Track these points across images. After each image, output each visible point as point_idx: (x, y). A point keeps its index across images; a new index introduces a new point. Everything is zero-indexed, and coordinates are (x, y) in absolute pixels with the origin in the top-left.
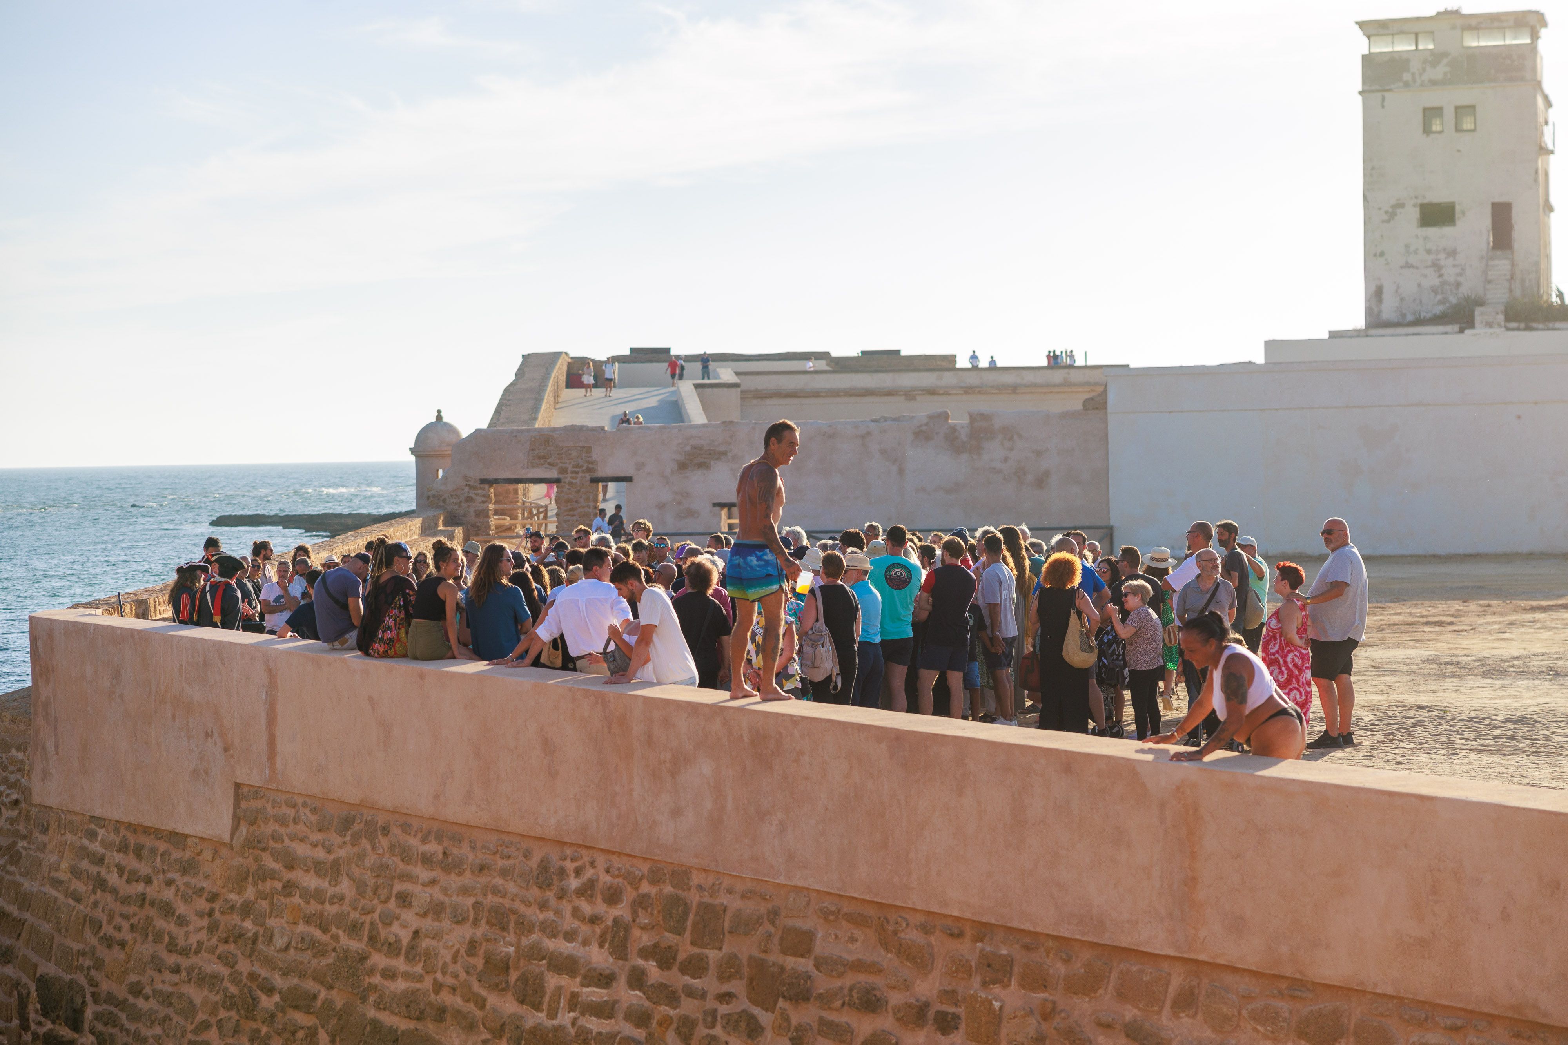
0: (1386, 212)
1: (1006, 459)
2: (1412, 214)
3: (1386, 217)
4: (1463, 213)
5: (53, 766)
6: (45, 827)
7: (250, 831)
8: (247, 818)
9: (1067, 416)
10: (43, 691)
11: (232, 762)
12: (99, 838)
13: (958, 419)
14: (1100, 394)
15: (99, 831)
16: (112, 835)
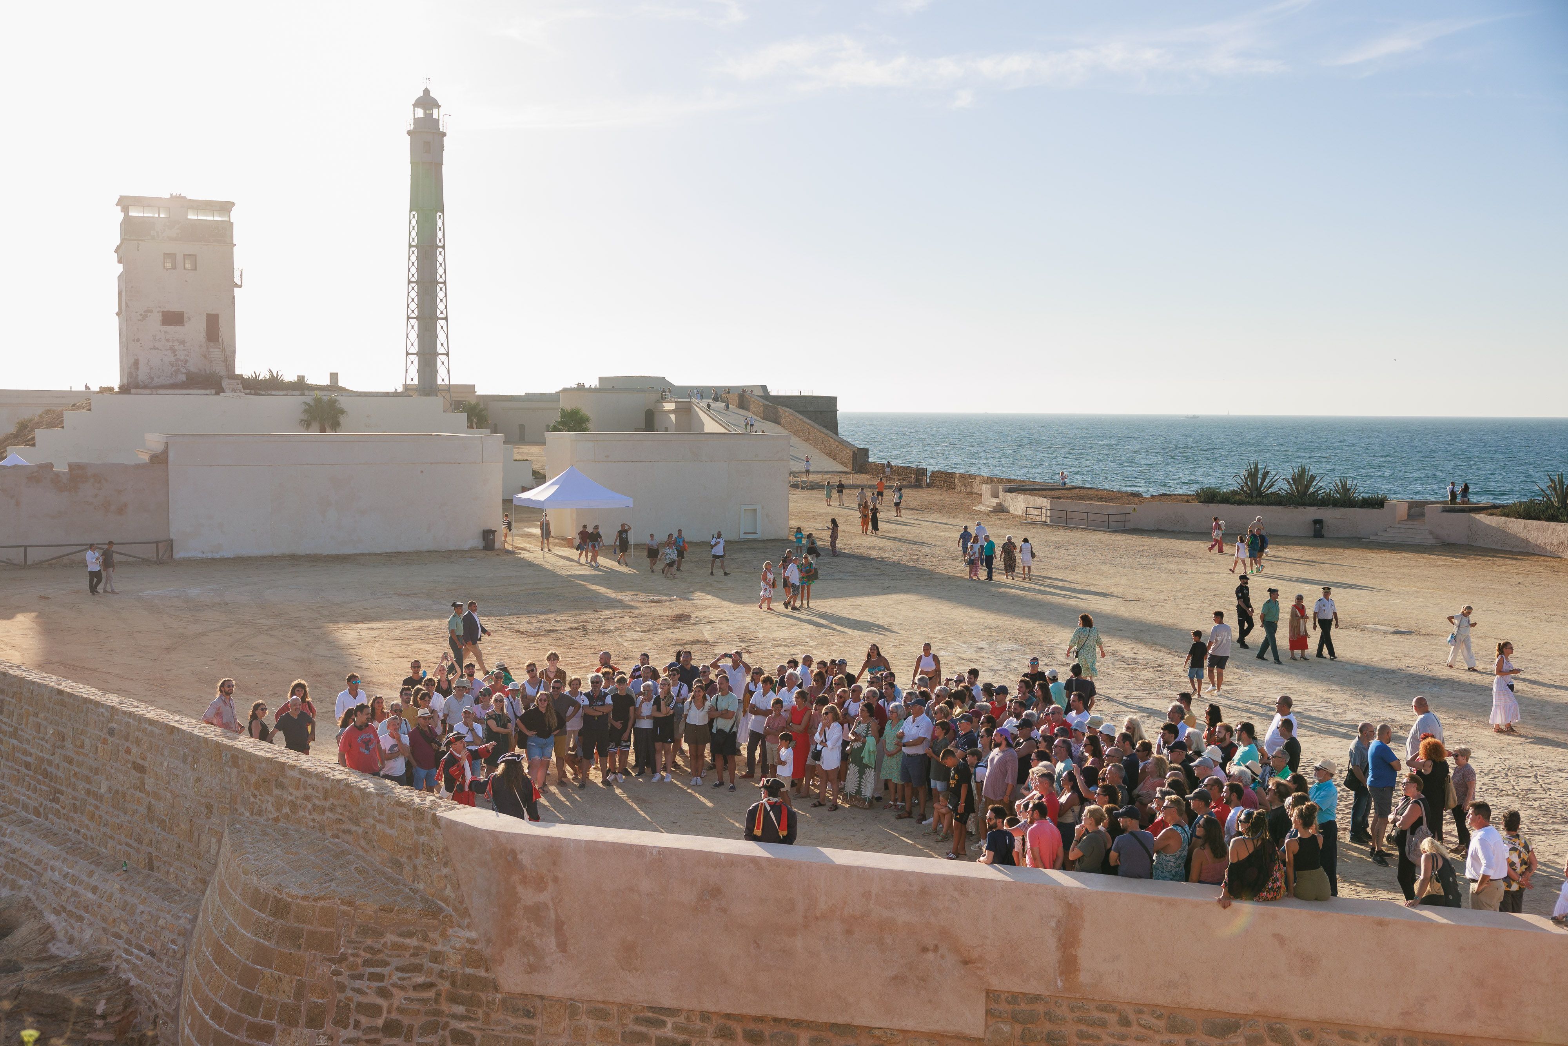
0: (141, 315)
1: (96, 496)
2: (159, 317)
3: (140, 318)
4: (189, 319)
5: (553, 962)
6: (529, 1012)
7: (1019, 1028)
8: (1015, 1018)
9: (139, 467)
10: (528, 896)
11: (982, 973)
12: (669, 1025)
13: (61, 468)
14: (162, 453)
15: (667, 1019)
16: (698, 1024)
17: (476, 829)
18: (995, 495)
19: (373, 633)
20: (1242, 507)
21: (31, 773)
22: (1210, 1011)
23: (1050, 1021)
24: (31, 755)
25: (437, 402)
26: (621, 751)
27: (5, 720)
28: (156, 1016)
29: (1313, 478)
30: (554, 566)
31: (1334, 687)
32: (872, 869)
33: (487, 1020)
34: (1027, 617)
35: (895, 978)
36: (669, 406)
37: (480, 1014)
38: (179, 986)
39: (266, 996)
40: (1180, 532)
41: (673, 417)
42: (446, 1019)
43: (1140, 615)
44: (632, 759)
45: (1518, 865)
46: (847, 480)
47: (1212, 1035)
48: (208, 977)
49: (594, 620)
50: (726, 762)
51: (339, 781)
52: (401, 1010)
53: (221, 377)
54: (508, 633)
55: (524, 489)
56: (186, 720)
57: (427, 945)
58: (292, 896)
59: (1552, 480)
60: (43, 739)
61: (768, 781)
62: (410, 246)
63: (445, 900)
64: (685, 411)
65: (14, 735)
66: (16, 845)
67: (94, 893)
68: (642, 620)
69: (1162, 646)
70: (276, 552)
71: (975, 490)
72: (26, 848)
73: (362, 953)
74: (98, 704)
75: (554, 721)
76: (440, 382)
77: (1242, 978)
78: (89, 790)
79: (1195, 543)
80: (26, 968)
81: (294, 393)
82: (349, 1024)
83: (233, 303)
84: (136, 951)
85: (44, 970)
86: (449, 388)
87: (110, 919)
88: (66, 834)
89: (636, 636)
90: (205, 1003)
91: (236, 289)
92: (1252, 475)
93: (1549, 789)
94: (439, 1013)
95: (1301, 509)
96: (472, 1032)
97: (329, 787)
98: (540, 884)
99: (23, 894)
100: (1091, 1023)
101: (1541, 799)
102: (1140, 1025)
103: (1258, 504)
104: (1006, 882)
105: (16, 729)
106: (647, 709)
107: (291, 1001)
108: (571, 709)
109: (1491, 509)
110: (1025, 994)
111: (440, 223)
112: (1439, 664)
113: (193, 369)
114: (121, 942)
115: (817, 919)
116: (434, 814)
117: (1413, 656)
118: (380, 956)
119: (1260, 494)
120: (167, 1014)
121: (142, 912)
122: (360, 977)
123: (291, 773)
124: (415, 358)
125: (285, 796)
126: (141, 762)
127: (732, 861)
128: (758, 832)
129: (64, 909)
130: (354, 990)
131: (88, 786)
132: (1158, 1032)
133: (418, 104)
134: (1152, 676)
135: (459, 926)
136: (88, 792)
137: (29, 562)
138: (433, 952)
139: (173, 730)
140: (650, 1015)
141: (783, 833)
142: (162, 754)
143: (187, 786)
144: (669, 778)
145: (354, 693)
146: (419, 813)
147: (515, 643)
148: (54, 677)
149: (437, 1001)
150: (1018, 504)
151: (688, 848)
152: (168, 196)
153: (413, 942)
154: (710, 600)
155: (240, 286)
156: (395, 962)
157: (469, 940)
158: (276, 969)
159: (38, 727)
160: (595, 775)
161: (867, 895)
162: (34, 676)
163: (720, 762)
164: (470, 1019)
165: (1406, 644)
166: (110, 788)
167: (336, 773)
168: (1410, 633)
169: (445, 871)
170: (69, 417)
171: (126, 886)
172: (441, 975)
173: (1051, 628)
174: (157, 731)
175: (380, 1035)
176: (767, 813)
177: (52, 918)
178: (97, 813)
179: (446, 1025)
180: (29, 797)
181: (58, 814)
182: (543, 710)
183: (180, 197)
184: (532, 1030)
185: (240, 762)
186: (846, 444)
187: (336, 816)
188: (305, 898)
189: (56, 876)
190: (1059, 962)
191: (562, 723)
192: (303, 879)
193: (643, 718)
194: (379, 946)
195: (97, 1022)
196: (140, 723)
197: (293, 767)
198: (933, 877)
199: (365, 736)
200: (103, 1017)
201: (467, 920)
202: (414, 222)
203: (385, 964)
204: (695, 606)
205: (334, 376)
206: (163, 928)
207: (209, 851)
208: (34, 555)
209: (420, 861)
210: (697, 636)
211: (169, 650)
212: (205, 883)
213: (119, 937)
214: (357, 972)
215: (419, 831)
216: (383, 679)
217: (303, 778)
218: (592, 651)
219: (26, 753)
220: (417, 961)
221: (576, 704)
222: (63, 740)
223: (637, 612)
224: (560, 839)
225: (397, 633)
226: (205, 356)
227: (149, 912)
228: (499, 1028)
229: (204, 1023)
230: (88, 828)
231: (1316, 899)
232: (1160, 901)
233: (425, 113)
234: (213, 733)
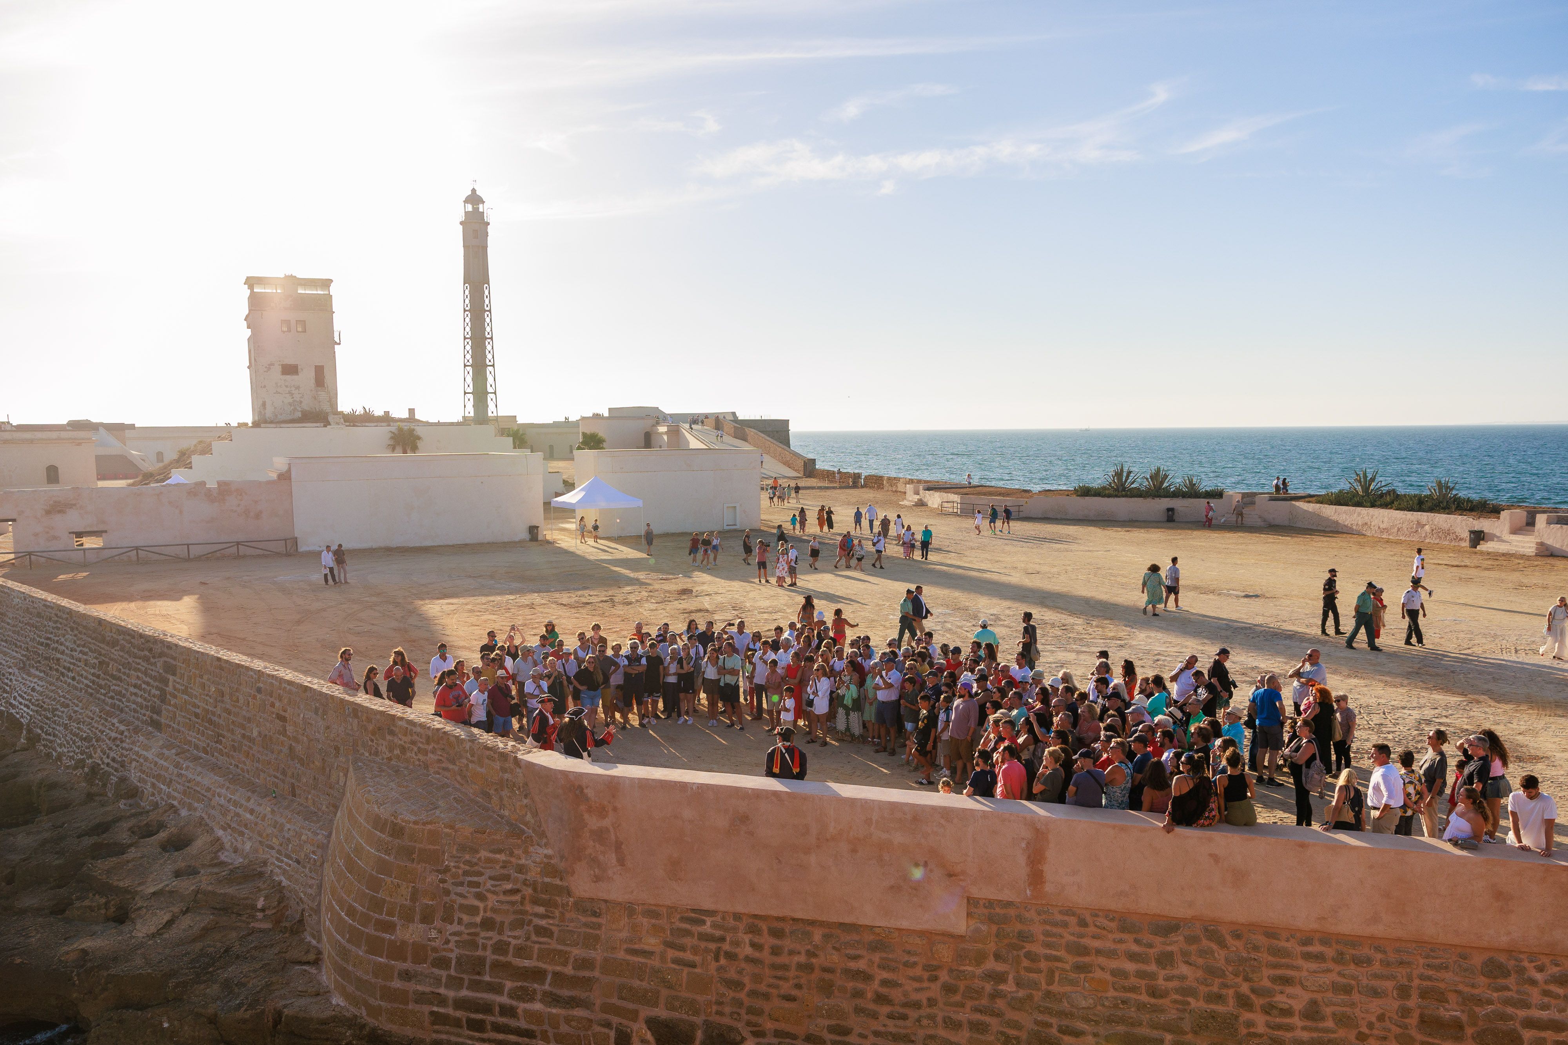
0: (266, 367)
1: (239, 505)
2: (279, 369)
3: (266, 370)
4: (302, 370)
5: (614, 873)
6: (596, 912)
7: (994, 928)
8: (991, 919)
9: (270, 483)
10: (593, 822)
11: (963, 884)
12: (708, 923)
13: (212, 485)
14: (287, 472)
15: (707, 919)
16: (732, 922)
17: (550, 769)
18: (917, 493)
19: (452, 607)
20: (1111, 499)
21: (199, 721)
22: (1154, 915)
23: (1020, 922)
24: (199, 707)
25: (490, 429)
26: (652, 700)
27: (178, 680)
28: (303, 910)
29: (1166, 476)
30: (584, 552)
31: (1206, 641)
32: (873, 801)
33: (562, 918)
34: (953, 587)
35: (892, 887)
36: (662, 429)
37: (557, 913)
38: (320, 887)
39: (388, 899)
40: (1062, 519)
41: (665, 437)
42: (530, 917)
43: (1041, 585)
44: (661, 705)
45: (1413, 795)
46: (801, 484)
47: (1156, 935)
48: (342, 883)
49: (619, 594)
50: (733, 707)
51: (438, 730)
52: (494, 910)
53: (327, 413)
54: (554, 606)
55: (558, 495)
56: (316, 680)
57: (513, 860)
58: (406, 821)
59: (1357, 475)
60: (207, 695)
61: (782, 729)
62: (465, 311)
63: (526, 824)
64: (674, 432)
65: (185, 692)
66: (190, 776)
67: (251, 814)
68: (656, 594)
69: (1062, 609)
70: (375, 546)
71: (899, 489)
72: (199, 779)
73: (462, 865)
74: (248, 668)
75: (600, 678)
76: (490, 414)
77: (1183, 889)
78: (244, 734)
79: (1075, 527)
80: (202, 872)
81: (383, 424)
82: (454, 921)
83: (334, 357)
84: (285, 860)
85: (216, 874)
86: (497, 419)
87: (264, 835)
88: (228, 768)
89: (653, 606)
90: (341, 903)
91: (336, 346)
92: (1119, 474)
93: (1398, 724)
94: (524, 913)
95: (1157, 500)
96: (551, 927)
97: (430, 734)
98: (602, 812)
99: (198, 814)
100: (1055, 924)
101: (1393, 732)
102: (1096, 926)
103: (1123, 496)
104: (984, 811)
105: (187, 687)
106: (673, 668)
107: (408, 903)
108: (613, 668)
109: (1308, 498)
110: (1000, 901)
111: (486, 292)
112: (1285, 621)
113: (306, 408)
114: (274, 853)
115: (827, 840)
116: (516, 757)
117: (1263, 615)
118: (476, 868)
119: (1124, 490)
120: (312, 909)
121: (289, 829)
122: (462, 884)
123: (400, 723)
124: (471, 396)
125: (396, 741)
126: (283, 713)
127: (758, 794)
128: (776, 770)
129: (230, 826)
130: (456, 894)
131: (243, 732)
132: (1111, 932)
133: (467, 201)
134: (1059, 633)
135: (538, 845)
136: (243, 736)
137: (191, 556)
138: (518, 865)
139: (306, 689)
140: (693, 915)
141: (796, 771)
142: (299, 708)
143: (319, 732)
144: (690, 720)
145: (443, 658)
146: (503, 756)
147: (560, 613)
148: (214, 648)
149: (522, 903)
150: (934, 499)
151: (722, 784)
152: (283, 276)
153: (502, 857)
154: (706, 577)
155: (339, 344)
156: (488, 873)
157: (546, 856)
158: (395, 878)
159: (203, 686)
160: (634, 719)
161: (868, 822)
162: (198, 647)
163: (730, 709)
164: (549, 917)
165: (1255, 604)
166: (260, 732)
167: (435, 723)
168: (1257, 596)
169: (525, 801)
170: (216, 445)
171: (276, 809)
172: (525, 883)
173: (972, 596)
174: (294, 689)
175: (478, 930)
176: (782, 755)
177: (220, 833)
178: (251, 752)
179: (530, 921)
180: (199, 740)
181: (221, 752)
182: (592, 670)
183: (292, 277)
184: (599, 926)
185: (360, 714)
186: (796, 455)
187: (436, 758)
188: (416, 823)
189: (222, 801)
190: (1028, 875)
191: (606, 679)
192: (414, 807)
193: (670, 675)
194: (475, 860)
195: (258, 914)
196: (280, 683)
197: (402, 719)
198: (923, 808)
199: (455, 693)
200: (263, 910)
201: (544, 840)
202: (467, 292)
203: (480, 874)
204: (695, 582)
205: (412, 411)
206: (305, 842)
207: (338, 783)
208: (195, 551)
209: (505, 793)
210: (700, 607)
211: (299, 622)
212: (336, 807)
213: (273, 848)
214: (458, 880)
215: (504, 770)
216: (462, 643)
217: (410, 727)
218: (620, 619)
219: (195, 706)
220: (505, 872)
221: (616, 665)
222: (223, 696)
223: (651, 588)
224: (618, 777)
225: (469, 607)
226: (315, 398)
227: (294, 830)
228: (572, 924)
229: (341, 919)
230: (245, 764)
231: (1245, 825)
232: (1114, 827)
233: (473, 208)
234: (337, 691)
